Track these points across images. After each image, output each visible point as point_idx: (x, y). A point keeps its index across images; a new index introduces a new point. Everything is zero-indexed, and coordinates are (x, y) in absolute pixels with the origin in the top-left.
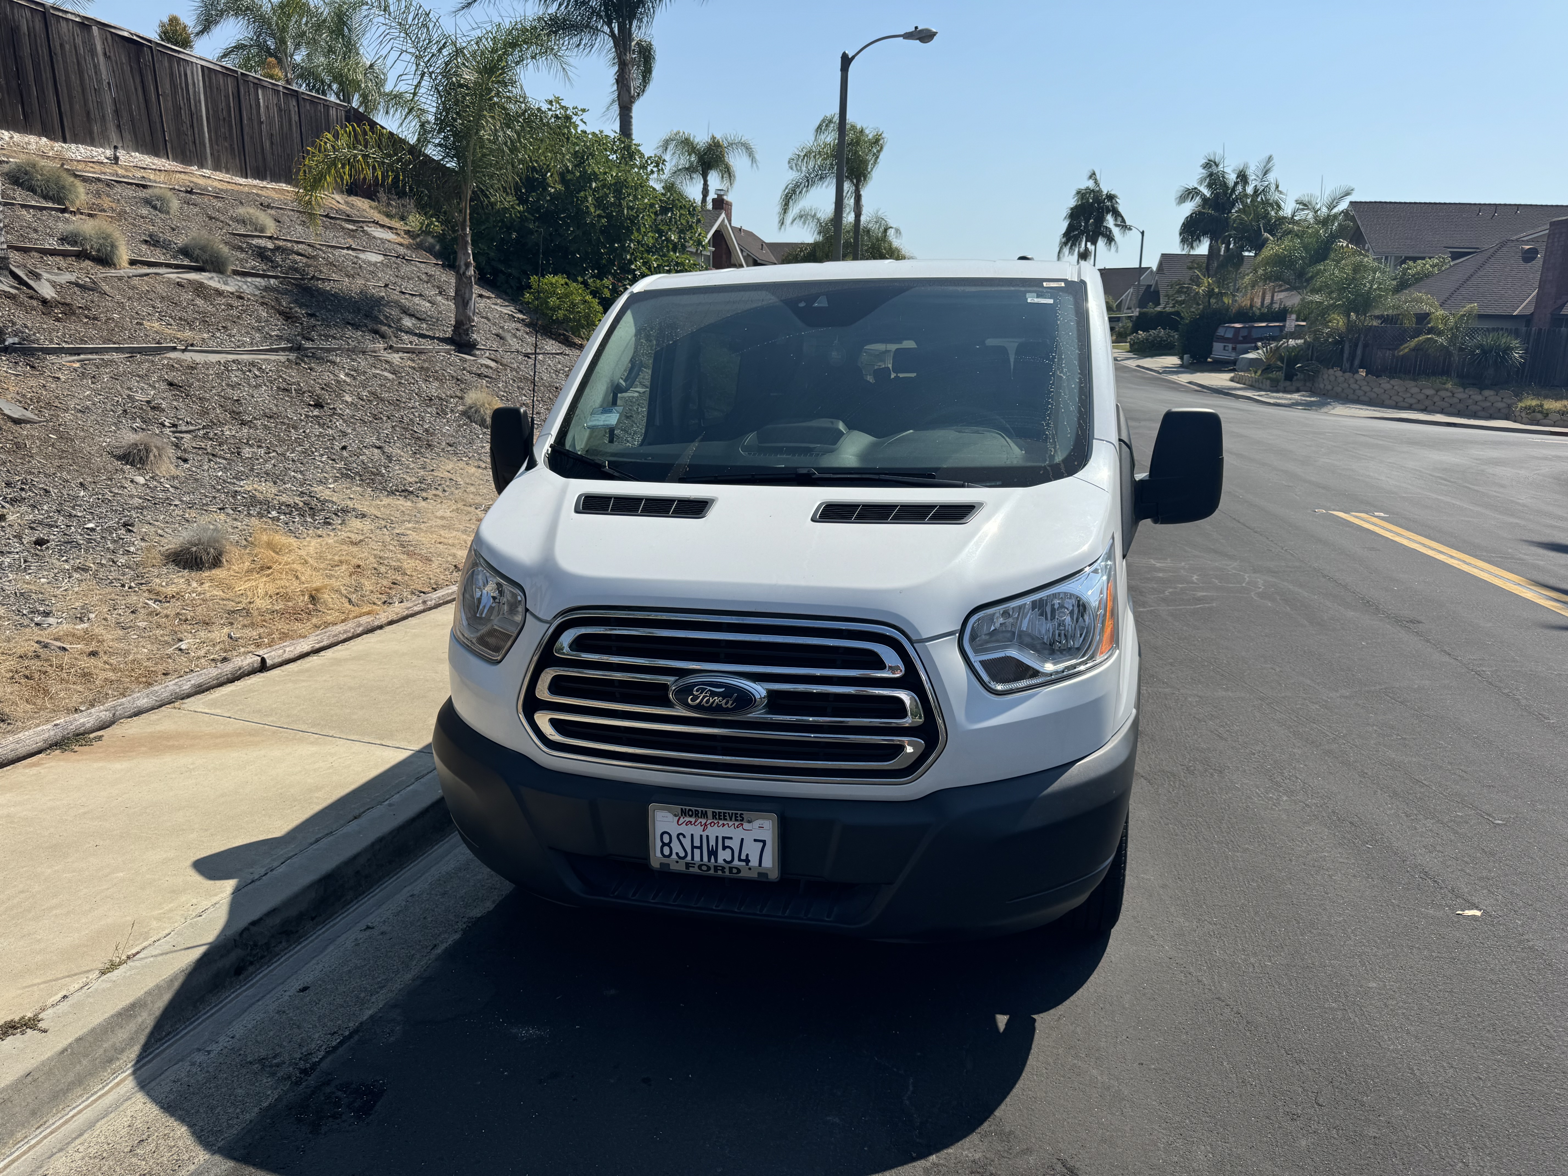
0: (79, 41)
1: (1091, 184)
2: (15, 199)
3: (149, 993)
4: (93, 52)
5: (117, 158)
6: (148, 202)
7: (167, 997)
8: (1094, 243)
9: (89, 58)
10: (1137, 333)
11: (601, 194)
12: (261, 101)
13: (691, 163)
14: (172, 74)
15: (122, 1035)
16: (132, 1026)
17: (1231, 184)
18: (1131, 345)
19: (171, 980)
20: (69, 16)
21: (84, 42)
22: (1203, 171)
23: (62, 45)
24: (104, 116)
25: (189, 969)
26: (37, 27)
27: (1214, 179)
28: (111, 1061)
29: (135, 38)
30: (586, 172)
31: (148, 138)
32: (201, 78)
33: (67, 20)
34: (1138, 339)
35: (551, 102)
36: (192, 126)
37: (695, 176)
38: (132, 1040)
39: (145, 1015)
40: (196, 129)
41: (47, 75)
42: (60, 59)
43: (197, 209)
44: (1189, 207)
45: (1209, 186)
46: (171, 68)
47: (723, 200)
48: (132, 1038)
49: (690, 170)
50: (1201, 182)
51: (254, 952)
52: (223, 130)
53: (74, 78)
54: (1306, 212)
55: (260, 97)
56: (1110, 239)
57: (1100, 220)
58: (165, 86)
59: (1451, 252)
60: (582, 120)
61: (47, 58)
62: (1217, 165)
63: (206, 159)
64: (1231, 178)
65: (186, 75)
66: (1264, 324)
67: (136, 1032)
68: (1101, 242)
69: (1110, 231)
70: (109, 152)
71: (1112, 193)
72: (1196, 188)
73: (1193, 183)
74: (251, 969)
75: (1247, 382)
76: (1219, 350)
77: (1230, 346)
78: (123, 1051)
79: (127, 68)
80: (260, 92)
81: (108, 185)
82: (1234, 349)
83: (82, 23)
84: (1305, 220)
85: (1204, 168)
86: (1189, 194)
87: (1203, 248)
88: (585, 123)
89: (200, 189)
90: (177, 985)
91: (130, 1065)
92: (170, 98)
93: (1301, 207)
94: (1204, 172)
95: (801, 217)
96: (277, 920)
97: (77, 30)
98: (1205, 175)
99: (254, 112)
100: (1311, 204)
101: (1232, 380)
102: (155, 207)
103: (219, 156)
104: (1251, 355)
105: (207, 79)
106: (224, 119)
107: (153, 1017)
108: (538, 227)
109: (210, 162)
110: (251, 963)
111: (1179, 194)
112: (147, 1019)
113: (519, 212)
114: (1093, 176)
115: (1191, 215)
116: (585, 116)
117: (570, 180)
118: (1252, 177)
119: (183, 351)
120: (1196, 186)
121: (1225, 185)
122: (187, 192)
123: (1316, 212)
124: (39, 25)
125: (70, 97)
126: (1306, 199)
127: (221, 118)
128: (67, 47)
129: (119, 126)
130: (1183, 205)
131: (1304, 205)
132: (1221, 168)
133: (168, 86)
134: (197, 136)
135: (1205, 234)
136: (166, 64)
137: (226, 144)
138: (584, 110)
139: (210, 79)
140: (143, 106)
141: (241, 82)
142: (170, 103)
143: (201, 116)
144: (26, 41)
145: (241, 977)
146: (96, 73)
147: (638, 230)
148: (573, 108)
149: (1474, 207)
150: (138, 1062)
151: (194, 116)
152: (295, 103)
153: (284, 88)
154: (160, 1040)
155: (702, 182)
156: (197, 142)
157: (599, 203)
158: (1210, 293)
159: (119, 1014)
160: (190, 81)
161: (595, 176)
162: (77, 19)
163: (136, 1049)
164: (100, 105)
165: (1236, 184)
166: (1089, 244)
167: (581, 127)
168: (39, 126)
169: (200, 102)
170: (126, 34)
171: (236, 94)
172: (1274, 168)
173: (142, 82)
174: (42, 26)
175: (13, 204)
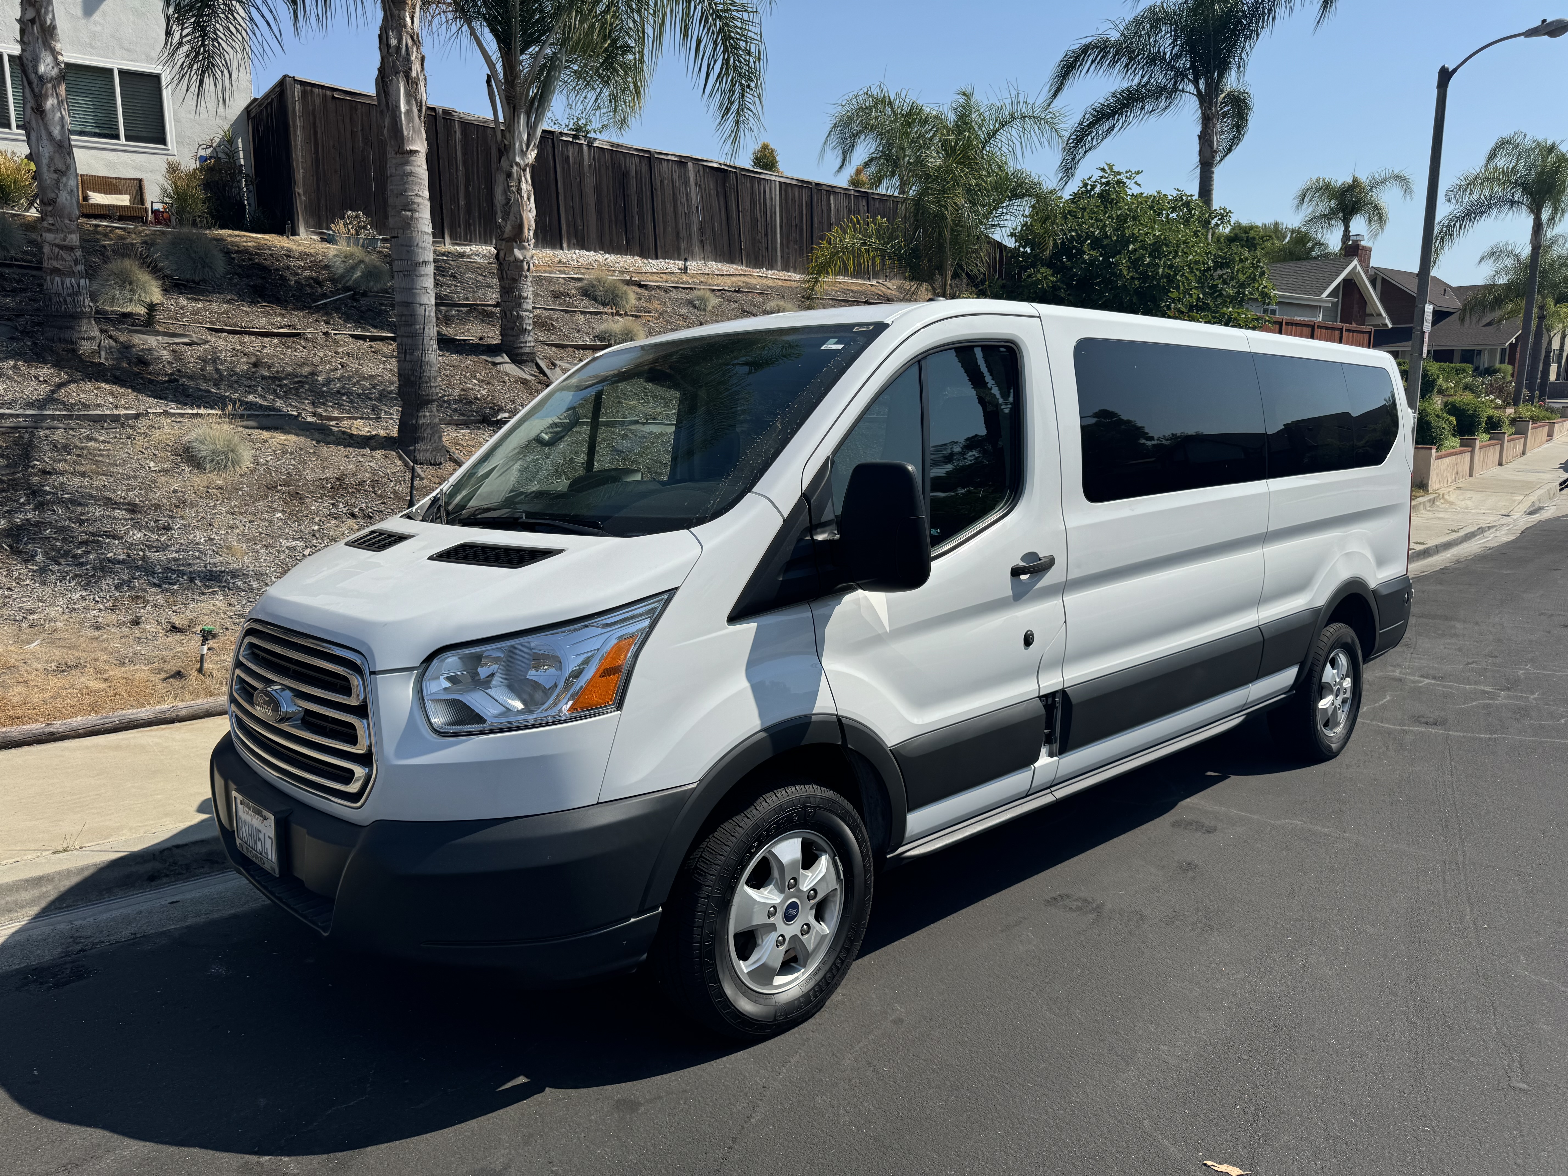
0: (676, 176)
2: (577, 307)
3: (59, 873)
4: (686, 183)
5: (686, 268)
6: (691, 303)
7: (74, 880)
9: (682, 189)
11: (1137, 256)
12: (832, 205)
13: (1332, 209)
14: (752, 193)
15: (25, 896)
16: (36, 892)
19: (82, 869)
20: (669, 158)
21: (680, 177)
23: (661, 181)
24: (690, 235)
25: (102, 865)
26: (643, 171)
28: (10, 911)
29: (723, 167)
30: (1123, 235)
31: (726, 248)
32: (778, 193)
33: (668, 160)
35: (1103, 170)
36: (766, 235)
37: (1334, 222)
38: (33, 902)
39: (50, 887)
40: (769, 237)
41: (647, 206)
42: (659, 193)
43: (733, 305)
46: (752, 187)
47: (1358, 245)
48: (34, 900)
49: (1327, 218)
51: (172, 868)
52: (794, 235)
53: (670, 208)
55: (832, 202)
58: (746, 203)
60: (1136, 183)
61: (649, 193)
63: (776, 261)
65: (765, 192)
67: (39, 897)
70: (681, 263)
74: (165, 880)
78: (22, 907)
79: (713, 193)
80: (832, 198)
81: (665, 291)
83: (680, 162)
88: (1139, 185)
89: (749, 288)
90: (87, 873)
91: (26, 919)
92: (748, 214)
95: (1492, 254)
96: (204, 850)
97: (675, 167)
99: (825, 216)
102: (694, 307)
103: (789, 257)
105: (783, 193)
106: (796, 225)
107: (57, 891)
108: (1069, 295)
109: (779, 264)
110: (167, 876)
112: (52, 892)
113: (1052, 282)
116: (1138, 178)
117: (1107, 245)
119: (644, 424)
122: (735, 291)
124: (645, 168)
125: (665, 222)
127: (794, 224)
128: (666, 182)
129: (702, 242)
133: (748, 203)
134: (770, 242)
136: (748, 185)
137: (796, 247)
138: (1138, 173)
139: (786, 192)
140: (724, 223)
141: (815, 191)
142: (749, 218)
143: (775, 225)
144: (633, 182)
145: (153, 884)
146: (687, 200)
147: (1178, 288)
148: (1127, 172)
150: (34, 918)
151: (769, 226)
152: (864, 203)
153: (855, 191)
154: (60, 908)
155: (1343, 229)
156: (770, 248)
157: (1135, 264)
159: (26, 881)
160: (768, 196)
161: (1134, 238)
162: (676, 159)
163: (34, 910)
164: (688, 226)
167: (1136, 190)
168: (638, 248)
169: (775, 213)
170: (715, 165)
171: (809, 202)
173: (726, 202)
174: (647, 168)
175: (575, 311)
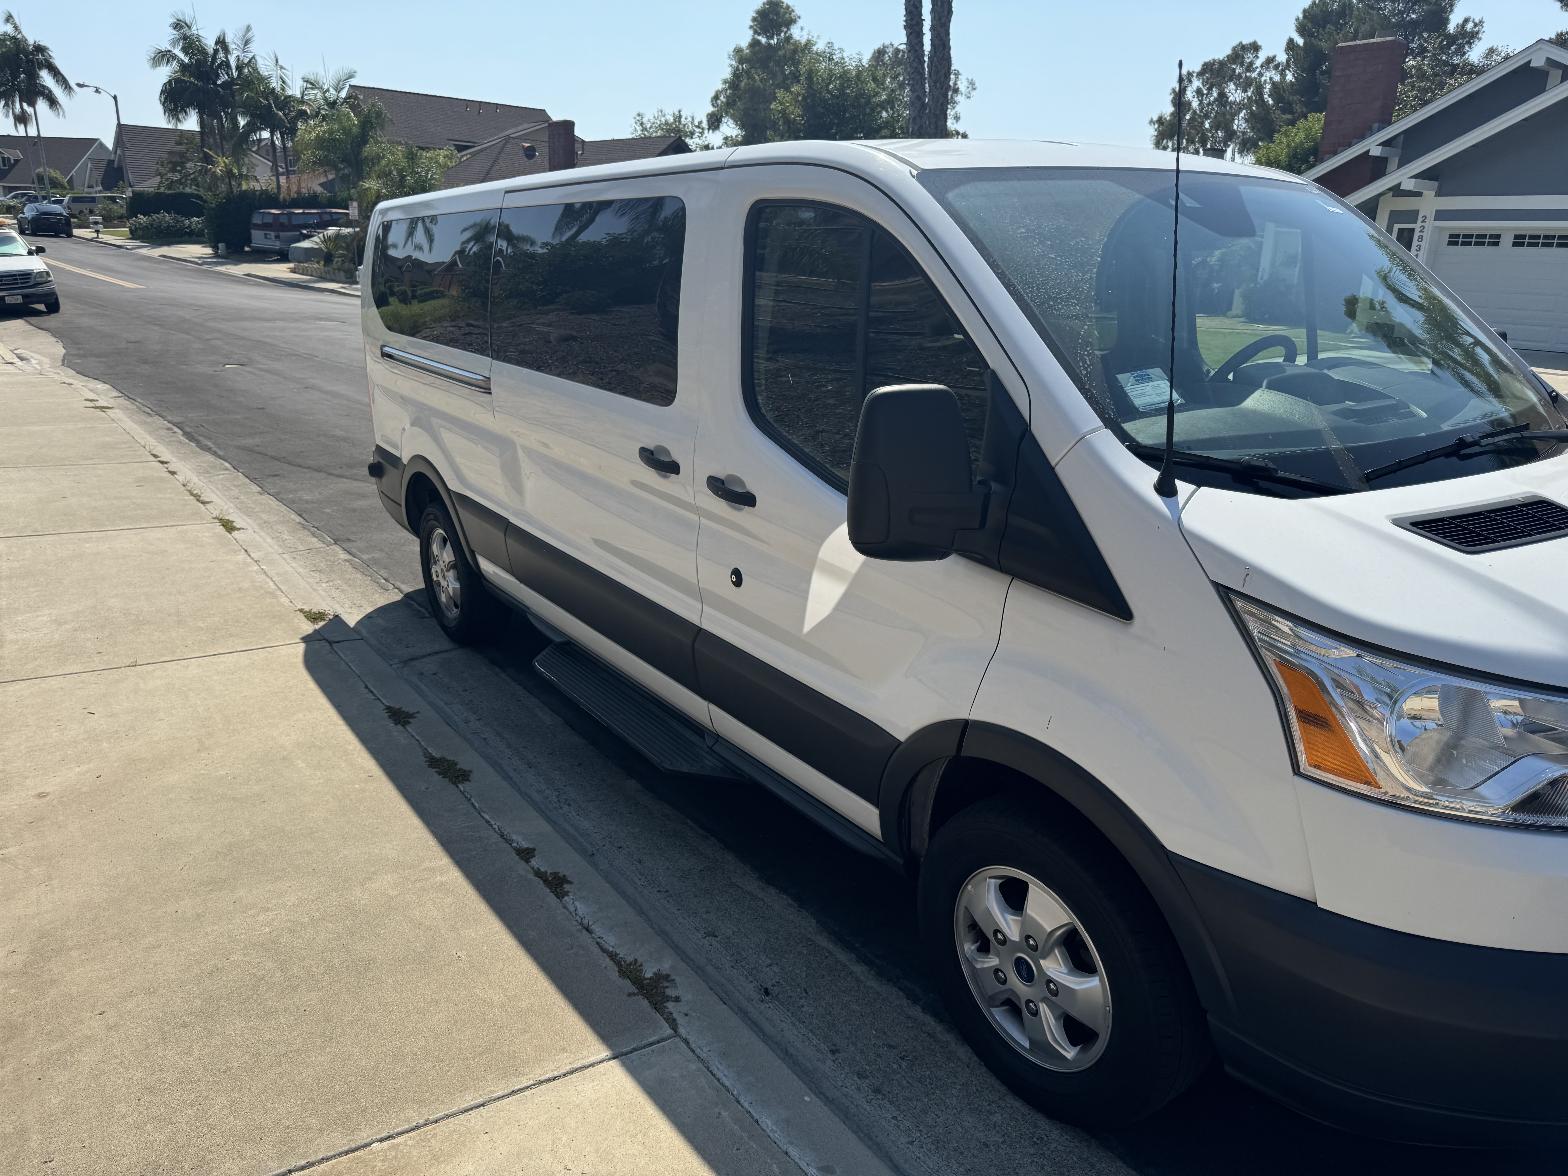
1: (9, 29)
8: (32, 104)
10: (137, 217)
17: (211, 51)
18: (131, 231)
22: (175, 32)
27: (190, 44)
34: (140, 224)
44: (165, 73)
45: (184, 50)
50: (174, 43)
54: (316, 91)
56: (53, 102)
57: (33, 77)
59: (455, 145)
62: (189, 28)
64: (210, 43)
66: (300, 211)
68: (42, 105)
69: (50, 91)
71: (42, 43)
72: (169, 51)
73: (165, 46)
75: (314, 273)
76: (259, 238)
77: (273, 234)
82: (277, 237)
84: (315, 100)
85: (175, 28)
86: (162, 57)
87: (191, 123)
93: (309, 86)
94: (175, 34)
98: (178, 37)
100: (318, 83)
101: (293, 271)
104: (305, 244)
111: (152, 56)
114: (9, 18)
115: (170, 82)
118: (232, 46)
120: (169, 48)
121: (202, 51)
123: (324, 93)
126: (312, 78)
130: (158, 68)
131: (311, 84)
132: (194, 28)
135: (190, 104)
149: (462, 102)
158: (229, 174)
165: (216, 51)
166: (25, 105)
172: (254, 39)
